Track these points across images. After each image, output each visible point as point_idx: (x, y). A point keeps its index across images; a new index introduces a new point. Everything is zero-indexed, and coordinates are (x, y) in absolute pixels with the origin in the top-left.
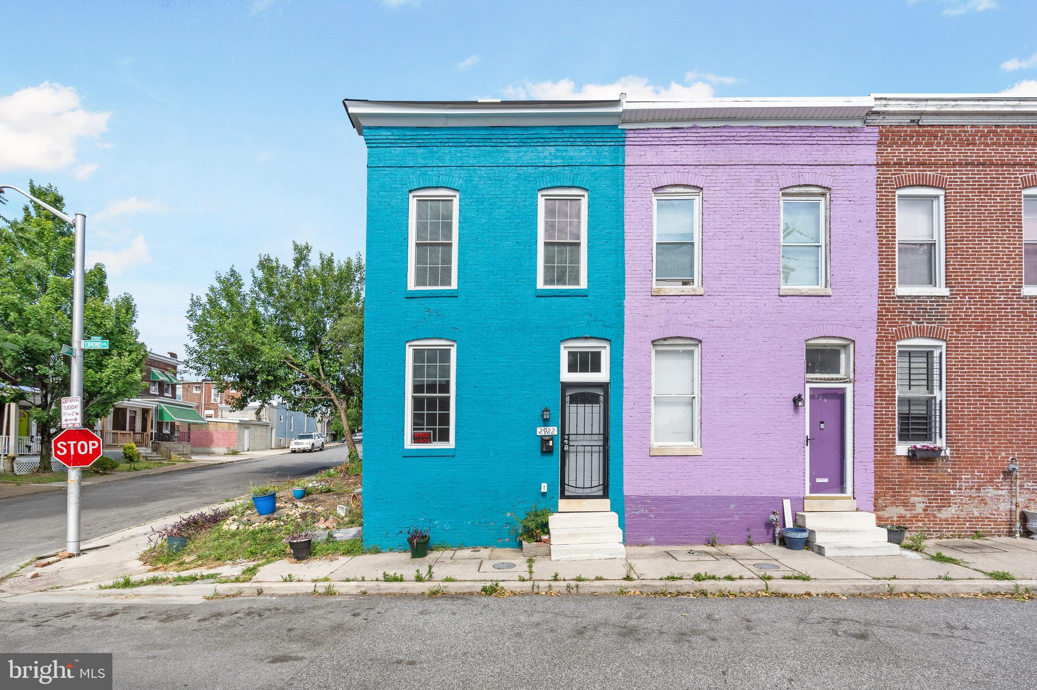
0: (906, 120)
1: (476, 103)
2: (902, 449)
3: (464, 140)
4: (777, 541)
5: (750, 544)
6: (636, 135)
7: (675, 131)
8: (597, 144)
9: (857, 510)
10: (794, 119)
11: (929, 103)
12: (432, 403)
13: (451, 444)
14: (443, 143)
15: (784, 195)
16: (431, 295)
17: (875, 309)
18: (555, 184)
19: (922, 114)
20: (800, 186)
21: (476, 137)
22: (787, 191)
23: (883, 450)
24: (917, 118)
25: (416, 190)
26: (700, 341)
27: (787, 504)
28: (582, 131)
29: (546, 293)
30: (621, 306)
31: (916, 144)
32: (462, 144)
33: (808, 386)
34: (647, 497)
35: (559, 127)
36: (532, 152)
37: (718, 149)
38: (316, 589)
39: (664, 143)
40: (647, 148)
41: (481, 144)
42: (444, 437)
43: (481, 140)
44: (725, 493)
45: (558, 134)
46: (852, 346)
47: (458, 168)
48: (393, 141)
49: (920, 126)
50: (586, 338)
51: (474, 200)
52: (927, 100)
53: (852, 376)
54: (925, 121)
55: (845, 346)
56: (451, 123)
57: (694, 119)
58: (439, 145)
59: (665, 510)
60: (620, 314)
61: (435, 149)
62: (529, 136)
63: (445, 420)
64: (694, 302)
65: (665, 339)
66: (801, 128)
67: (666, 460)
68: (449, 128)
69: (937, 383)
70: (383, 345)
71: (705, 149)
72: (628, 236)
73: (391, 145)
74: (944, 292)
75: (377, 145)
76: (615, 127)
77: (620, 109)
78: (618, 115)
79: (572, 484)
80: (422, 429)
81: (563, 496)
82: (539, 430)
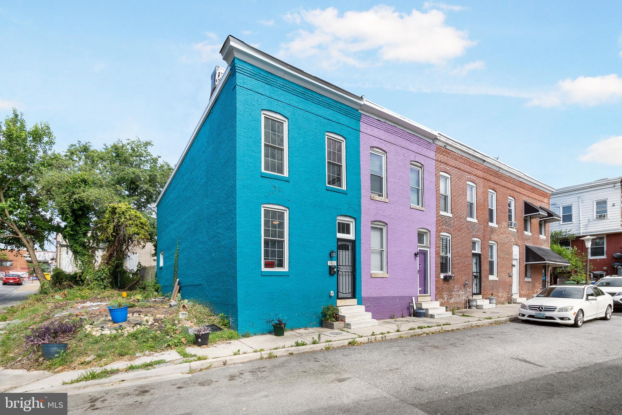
0: (443, 145)
1: (302, 71)
2: (442, 276)
3: (292, 90)
4: (412, 315)
5: (402, 317)
6: (365, 118)
7: (379, 121)
8: (350, 116)
9: (432, 301)
10: (416, 132)
11: (450, 141)
12: (274, 242)
13: (286, 269)
14: (281, 88)
15: (411, 164)
16: (276, 178)
17: (435, 219)
18: (333, 131)
19: (447, 144)
20: (415, 161)
21: (298, 90)
22: (412, 162)
23: (438, 276)
24: (446, 145)
25: (265, 110)
26: (387, 224)
27: (413, 298)
28: (344, 107)
29: (331, 189)
30: (360, 202)
31: (445, 155)
32: (290, 92)
33: (419, 248)
34: (370, 297)
35: (335, 101)
36: (323, 109)
37: (392, 136)
38: (262, 356)
39: (374, 126)
40: (368, 126)
41: (300, 96)
42: (281, 265)
43: (300, 93)
44: (395, 295)
45: (335, 104)
46: (429, 233)
47: (288, 105)
48: (253, 74)
49: (446, 149)
50: (346, 216)
51: (296, 127)
52: (450, 139)
53: (429, 246)
54: (448, 147)
55: (425, 233)
56: (286, 77)
57: (387, 119)
58: (278, 87)
59: (376, 303)
60: (360, 206)
61: (275, 89)
62: (322, 100)
63: (281, 254)
64: (385, 205)
65: (375, 221)
66: (417, 136)
67: (377, 279)
68: (284, 79)
69: (448, 251)
70: (249, 204)
71: (387, 134)
72: (362, 167)
73: (251, 76)
74: (451, 215)
75: (244, 73)
76: (357, 110)
77: (362, 103)
78: (361, 105)
79: (341, 291)
80: (269, 259)
81: (338, 298)
82: (328, 262)
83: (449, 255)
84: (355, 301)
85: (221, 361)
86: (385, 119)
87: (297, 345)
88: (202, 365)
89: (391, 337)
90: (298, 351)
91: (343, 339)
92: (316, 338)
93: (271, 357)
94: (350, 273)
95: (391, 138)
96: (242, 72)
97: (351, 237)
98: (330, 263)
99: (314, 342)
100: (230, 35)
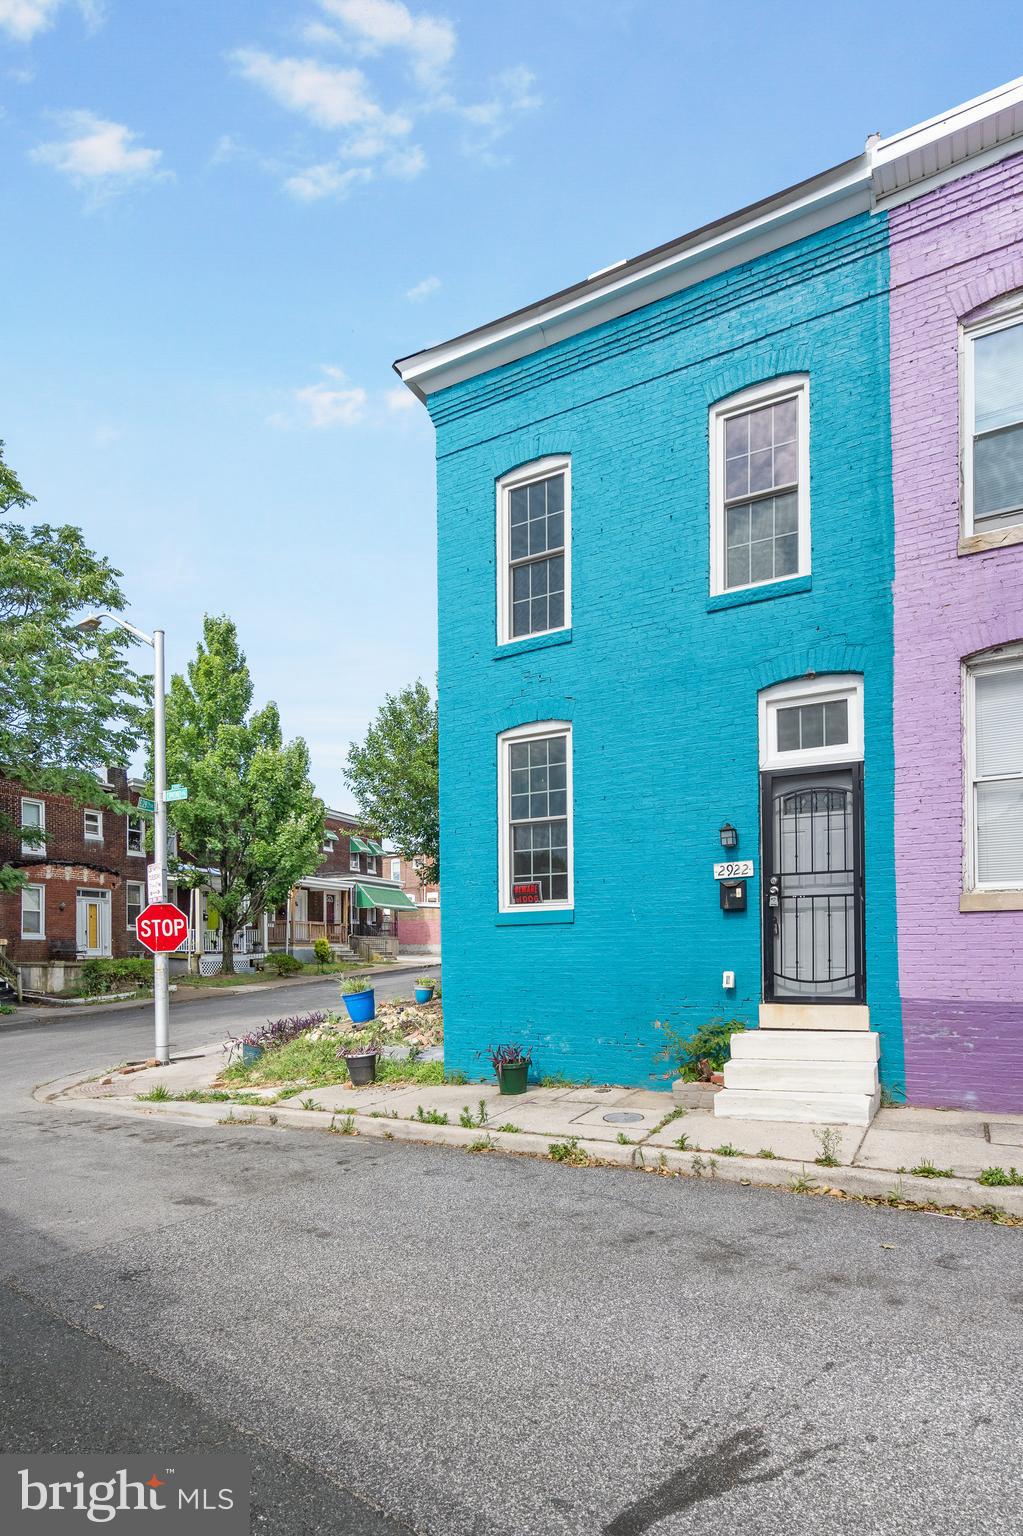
1: (585, 283)
3: (576, 360)
6: (914, 214)
8: (828, 267)
13: (567, 902)
14: (546, 378)
21: (594, 346)
25: (505, 474)
28: (791, 255)
29: (730, 602)
32: (573, 368)
35: (742, 266)
36: (695, 335)
41: (603, 357)
43: (603, 350)
45: (744, 279)
47: (569, 413)
48: (468, 404)
51: (596, 461)
56: (553, 338)
58: (537, 383)
61: (532, 393)
62: (687, 308)
68: (547, 349)
73: (466, 411)
75: (451, 418)
76: (865, 215)
77: (866, 174)
78: (866, 186)
79: (790, 973)
80: (529, 879)
81: (770, 997)
82: (717, 868)
96: (444, 420)
97: (851, 751)
98: (721, 871)
99: (466, 1123)
100: (397, 362)
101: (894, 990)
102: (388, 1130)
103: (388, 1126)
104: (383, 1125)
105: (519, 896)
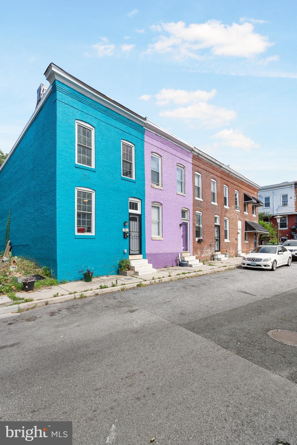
0: (197, 154)
1: (105, 96)
2: (197, 239)
3: (97, 108)
4: (178, 265)
5: (172, 267)
6: (147, 132)
7: (156, 136)
8: (138, 130)
9: (191, 256)
10: (180, 145)
11: (201, 152)
12: (84, 215)
13: (93, 233)
14: (89, 105)
15: (177, 165)
16: (86, 169)
17: (192, 202)
18: (126, 139)
19: (199, 154)
20: (180, 164)
22: (178, 164)
23: (194, 240)
24: (198, 155)
25: (78, 120)
26: (162, 204)
27: (179, 254)
28: (134, 124)
29: (125, 179)
30: (144, 188)
31: (198, 161)
32: (96, 109)
33: (182, 221)
34: (151, 254)
35: (128, 119)
36: (119, 124)
37: (165, 146)
38: (76, 297)
39: (154, 138)
40: (150, 138)
41: (103, 113)
42: (89, 230)
43: (103, 111)
44: (168, 252)
45: (128, 121)
46: (189, 211)
47: (95, 118)
48: (69, 93)
49: (199, 157)
50: (135, 198)
51: (101, 134)
52: (201, 151)
53: (189, 220)
54: (200, 156)
55: (186, 211)
56: (94, 98)
57: (162, 135)
58: (87, 104)
59: (155, 258)
60: (144, 191)
62: (119, 117)
63: (90, 223)
64: (160, 191)
65: (154, 202)
66: (181, 148)
67: (156, 241)
68: (92, 100)
69: (200, 223)
70: (66, 186)
71: (162, 144)
72: (146, 165)
73: (68, 94)
74: (202, 200)
75: (62, 92)
76: (142, 127)
77: (146, 122)
78: (145, 124)
79: (132, 250)
80: (81, 226)
81: (130, 254)
82: (123, 229)
83: (201, 226)
84: (141, 256)
85: (44, 302)
86: (161, 134)
87: (101, 287)
88: (29, 305)
89: (165, 280)
90: (102, 292)
91: (133, 282)
92: (114, 283)
93: (82, 297)
94: (138, 237)
95: (165, 147)
96: (61, 91)
97: (138, 212)
98: (124, 230)
99: (113, 286)
100: (52, 63)
101: (145, 252)
102: (96, 293)
103: (95, 292)
104: (94, 292)
105: (80, 231)
